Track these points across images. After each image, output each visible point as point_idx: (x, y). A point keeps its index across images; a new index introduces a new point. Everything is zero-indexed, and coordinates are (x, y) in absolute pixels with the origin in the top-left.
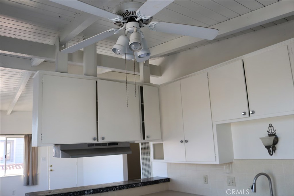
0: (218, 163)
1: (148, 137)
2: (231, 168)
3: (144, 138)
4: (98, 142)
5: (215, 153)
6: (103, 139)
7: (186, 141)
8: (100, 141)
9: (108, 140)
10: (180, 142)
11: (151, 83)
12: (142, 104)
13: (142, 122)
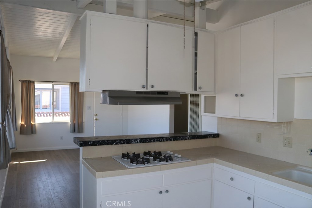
0: (275, 121)
1: (200, 88)
2: (289, 128)
3: (196, 89)
4: (147, 90)
5: (273, 110)
6: (153, 87)
7: (242, 95)
8: (150, 89)
9: (157, 89)
10: (235, 96)
11: (207, 29)
12: (196, 52)
13: (195, 72)
